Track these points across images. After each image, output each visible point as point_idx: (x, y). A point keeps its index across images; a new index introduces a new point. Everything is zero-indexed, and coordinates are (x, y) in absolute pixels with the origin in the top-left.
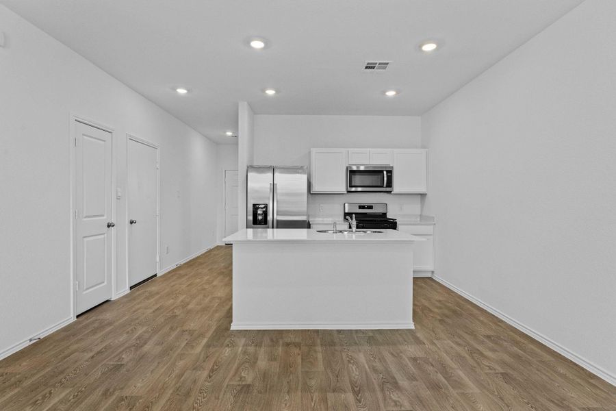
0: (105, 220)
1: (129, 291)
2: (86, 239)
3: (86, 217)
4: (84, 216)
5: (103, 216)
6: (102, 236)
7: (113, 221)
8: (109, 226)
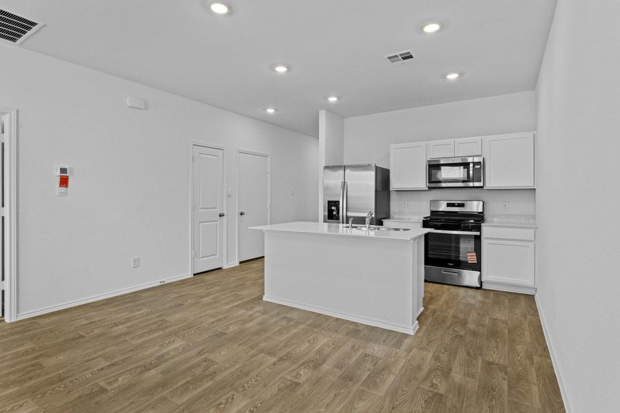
0: (218, 211)
1: (238, 264)
2: (201, 224)
3: (202, 209)
4: (201, 207)
5: (216, 208)
6: (215, 223)
7: (225, 213)
8: (220, 216)
